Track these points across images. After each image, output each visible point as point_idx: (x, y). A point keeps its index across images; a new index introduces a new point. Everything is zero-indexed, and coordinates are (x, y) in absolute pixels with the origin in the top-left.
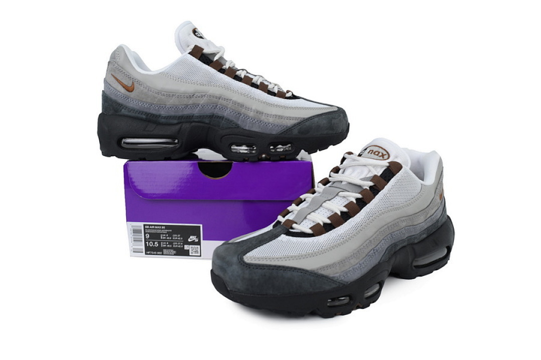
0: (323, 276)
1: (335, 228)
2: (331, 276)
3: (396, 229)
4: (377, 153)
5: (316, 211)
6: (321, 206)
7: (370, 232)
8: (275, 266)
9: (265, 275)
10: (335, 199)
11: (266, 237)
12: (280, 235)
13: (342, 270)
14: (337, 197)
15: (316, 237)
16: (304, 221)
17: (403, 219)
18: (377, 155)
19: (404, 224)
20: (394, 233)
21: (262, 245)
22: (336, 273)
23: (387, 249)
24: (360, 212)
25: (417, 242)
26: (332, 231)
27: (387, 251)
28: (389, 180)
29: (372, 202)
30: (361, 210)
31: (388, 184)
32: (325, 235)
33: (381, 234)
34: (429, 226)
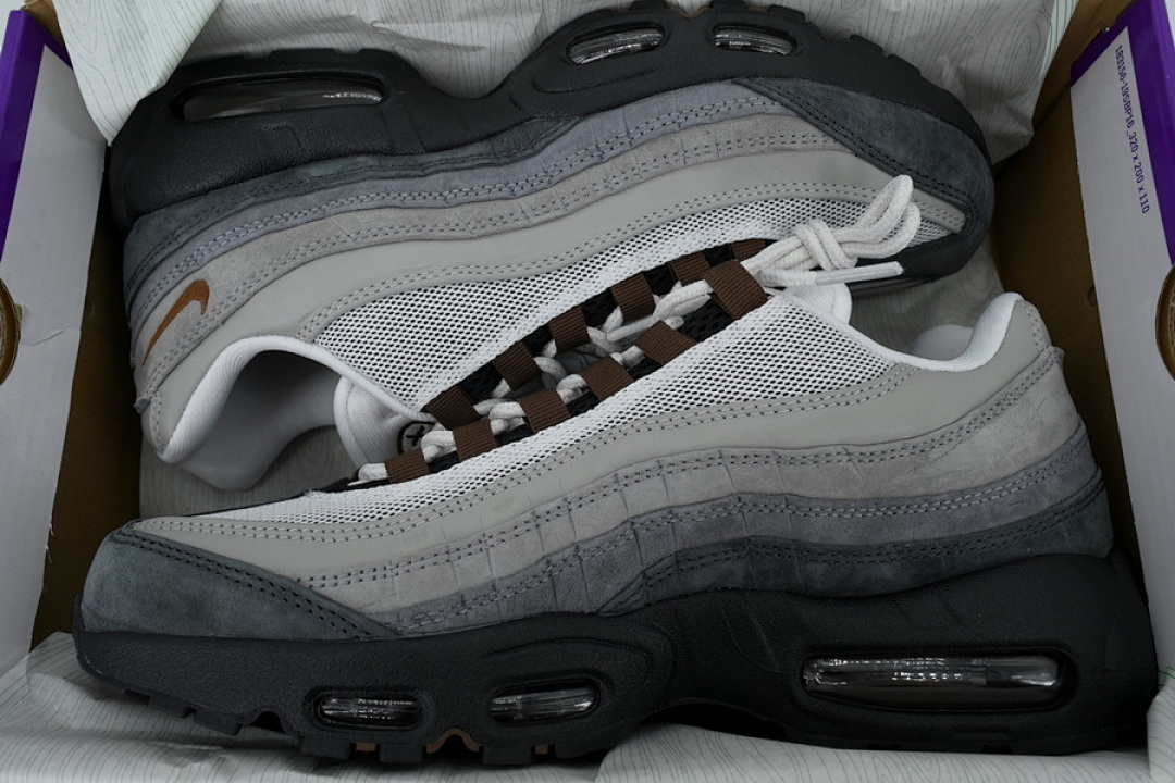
0: (815, 121)
23: (535, 154)
24: (613, 283)
25: (362, 159)
26: (714, 244)
27: (537, 147)
28: (482, 369)
29: (566, 309)
30: (608, 289)
31: (493, 357)
32: (738, 239)
33: (558, 201)
34: (291, 201)
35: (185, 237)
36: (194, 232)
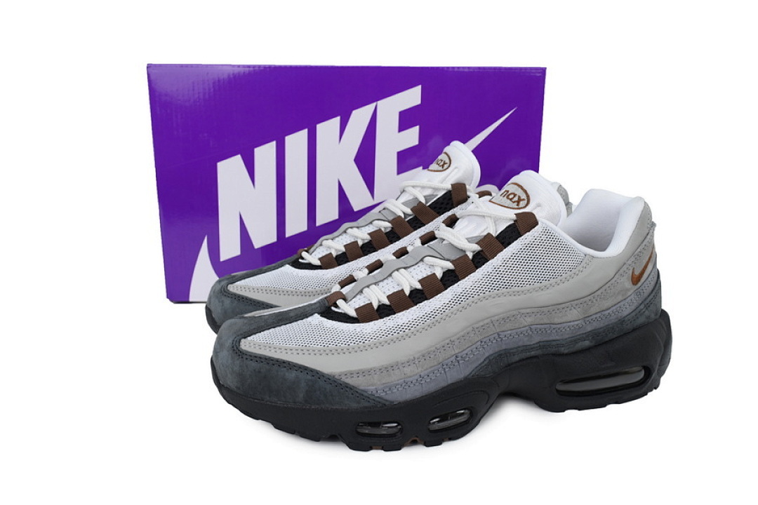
0: (347, 386)
1: (394, 313)
2: (362, 388)
3: (509, 326)
4: (511, 197)
5: (381, 284)
6: (390, 275)
7: (455, 326)
8: (277, 360)
9: (259, 372)
10: (416, 266)
11: (292, 314)
12: (312, 315)
13: (384, 382)
14: (420, 264)
15: (362, 324)
16: (358, 296)
17: (528, 311)
18: (511, 200)
19: (529, 320)
20: (505, 333)
21: (280, 326)
22: (372, 385)
23: (488, 357)
24: (444, 292)
25: (566, 351)
26: (390, 317)
27: (487, 361)
28: (509, 244)
29: (469, 277)
30: (446, 289)
31: (504, 250)
32: (376, 322)
33: (477, 332)
34: (598, 327)
35: (642, 307)
36: (638, 310)
